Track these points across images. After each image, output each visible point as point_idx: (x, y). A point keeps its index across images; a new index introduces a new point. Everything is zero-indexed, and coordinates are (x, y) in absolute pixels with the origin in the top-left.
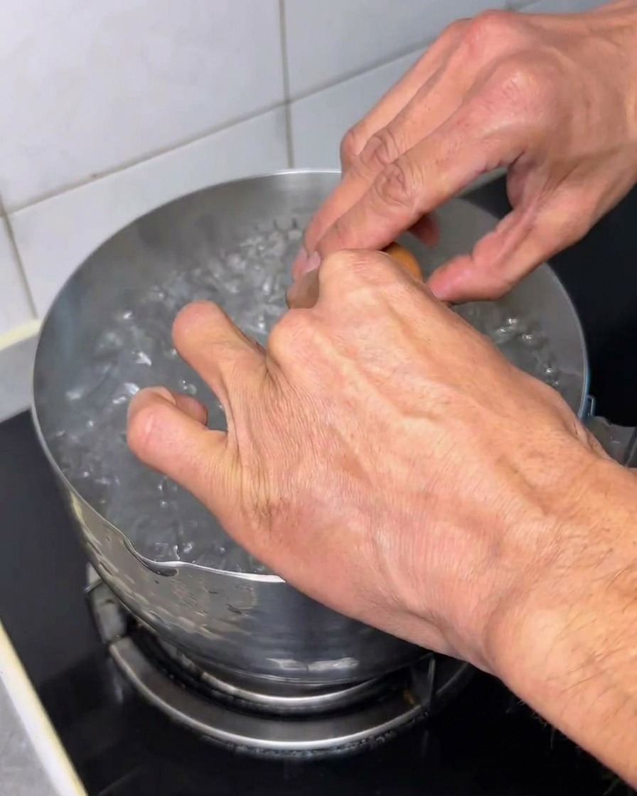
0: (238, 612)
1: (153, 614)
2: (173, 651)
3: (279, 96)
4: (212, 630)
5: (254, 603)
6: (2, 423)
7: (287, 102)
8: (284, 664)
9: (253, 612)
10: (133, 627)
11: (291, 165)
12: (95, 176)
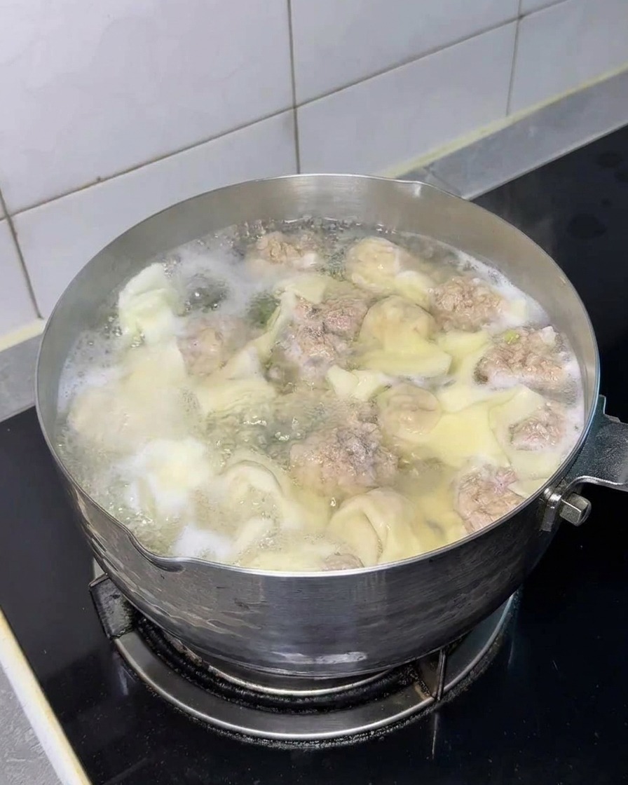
0: (246, 607)
1: (157, 608)
2: (178, 643)
3: (290, 103)
4: (218, 624)
5: (262, 598)
6: (3, 422)
7: (295, 107)
8: (292, 657)
9: (261, 607)
10: (139, 621)
11: (299, 173)
12: (99, 180)
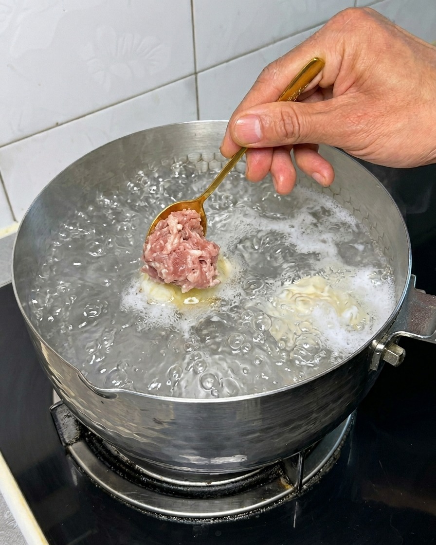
0: (160, 423)
2: (113, 449)
3: (192, 70)
4: (141, 436)
5: (172, 417)
7: (196, 73)
8: (193, 459)
9: (171, 423)
10: (86, 434)
11: (198, 119)
12: (57, 125)
